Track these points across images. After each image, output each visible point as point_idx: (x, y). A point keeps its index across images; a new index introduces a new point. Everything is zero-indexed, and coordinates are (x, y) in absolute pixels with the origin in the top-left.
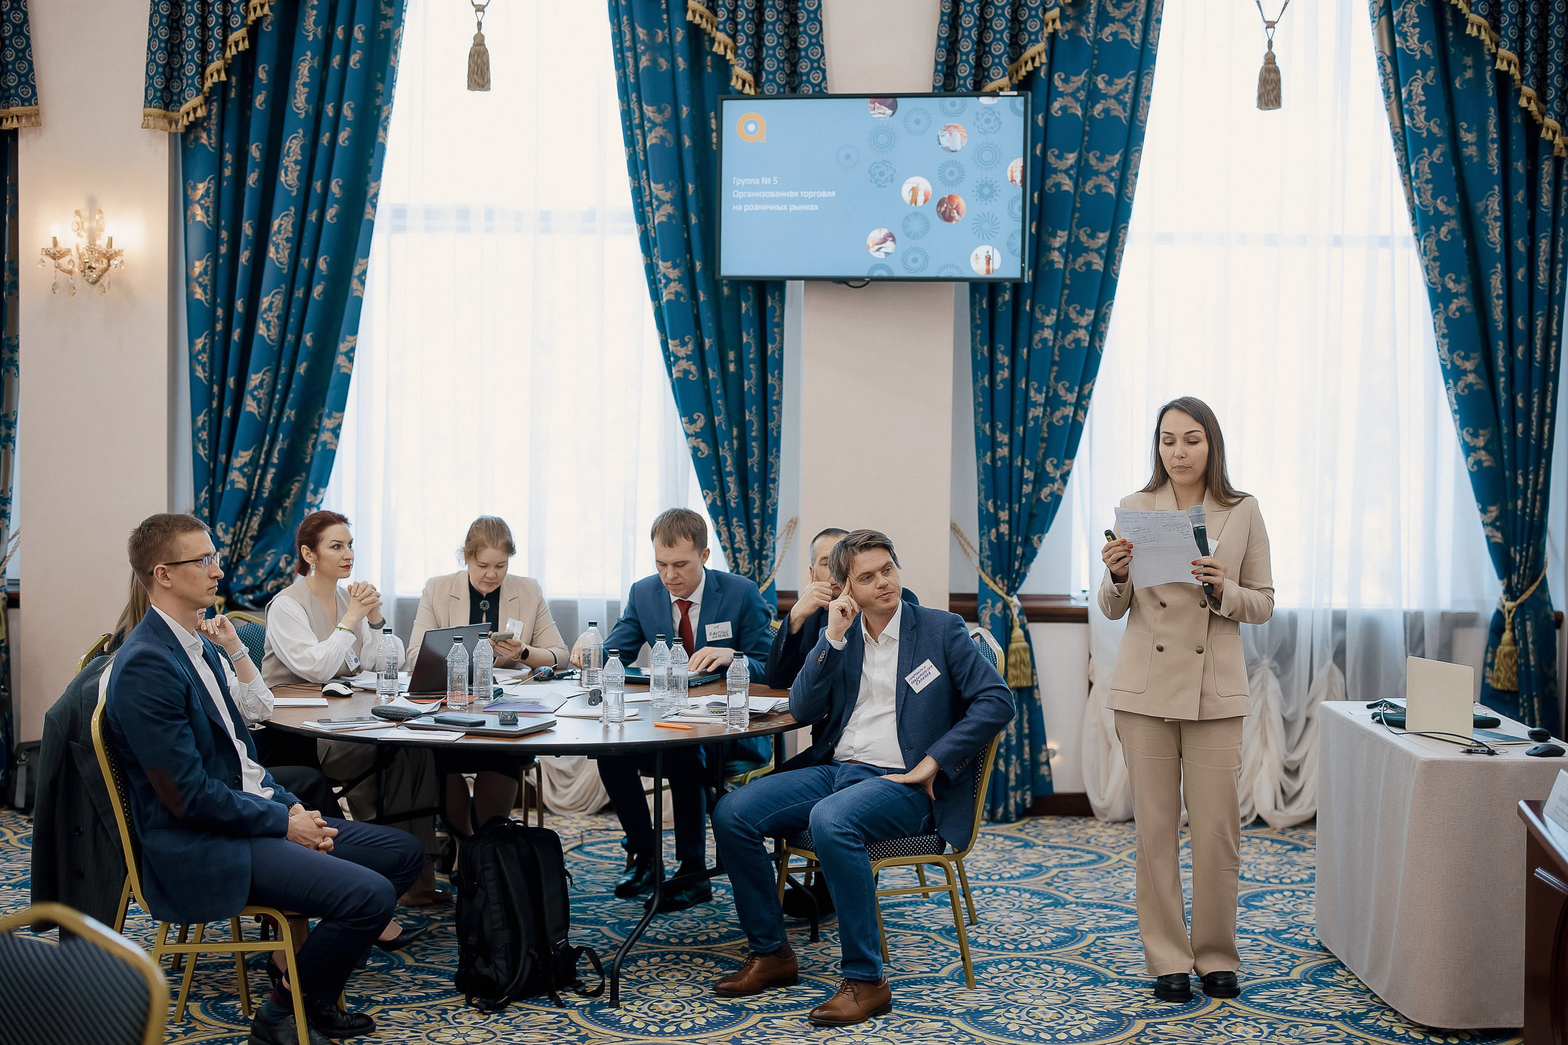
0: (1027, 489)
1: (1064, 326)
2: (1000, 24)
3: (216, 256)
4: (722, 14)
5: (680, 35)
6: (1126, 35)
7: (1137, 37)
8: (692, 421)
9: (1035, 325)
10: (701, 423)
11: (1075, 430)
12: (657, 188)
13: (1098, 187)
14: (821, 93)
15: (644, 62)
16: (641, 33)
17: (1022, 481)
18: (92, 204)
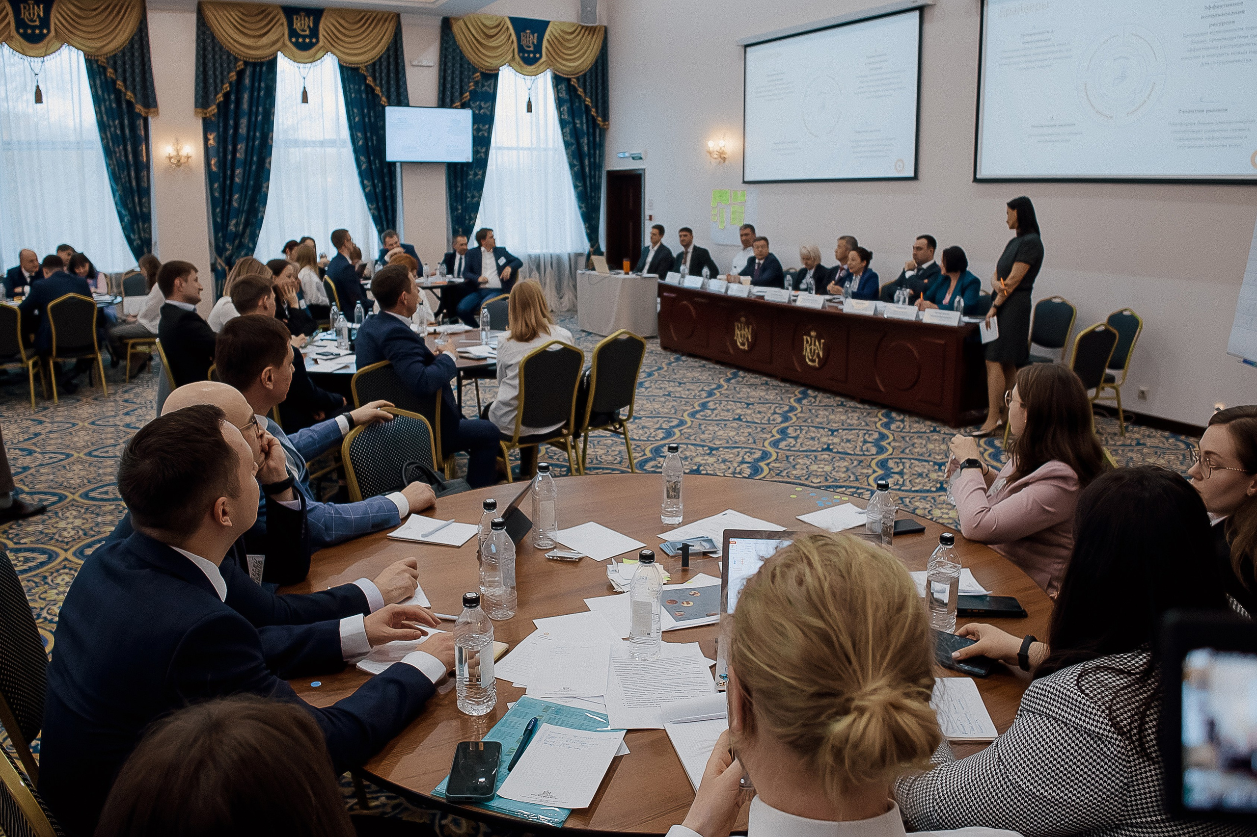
0: (467, 222)
1: (476, 174)
2: (457, 87)
3: (219, 157)
4: (378, 82)
5: (363, 87)
6: (489, 90)
7: (492, 91)
8: (372, 205)
9: (468, 175)
10: (375, 206)
11: (477, 205)
12: (359, 134)
13: (483, 134)
14: (408, 105)
15: (353, 95)
16: (352, 86)
17: (465, 219)
18: (177, 140)
